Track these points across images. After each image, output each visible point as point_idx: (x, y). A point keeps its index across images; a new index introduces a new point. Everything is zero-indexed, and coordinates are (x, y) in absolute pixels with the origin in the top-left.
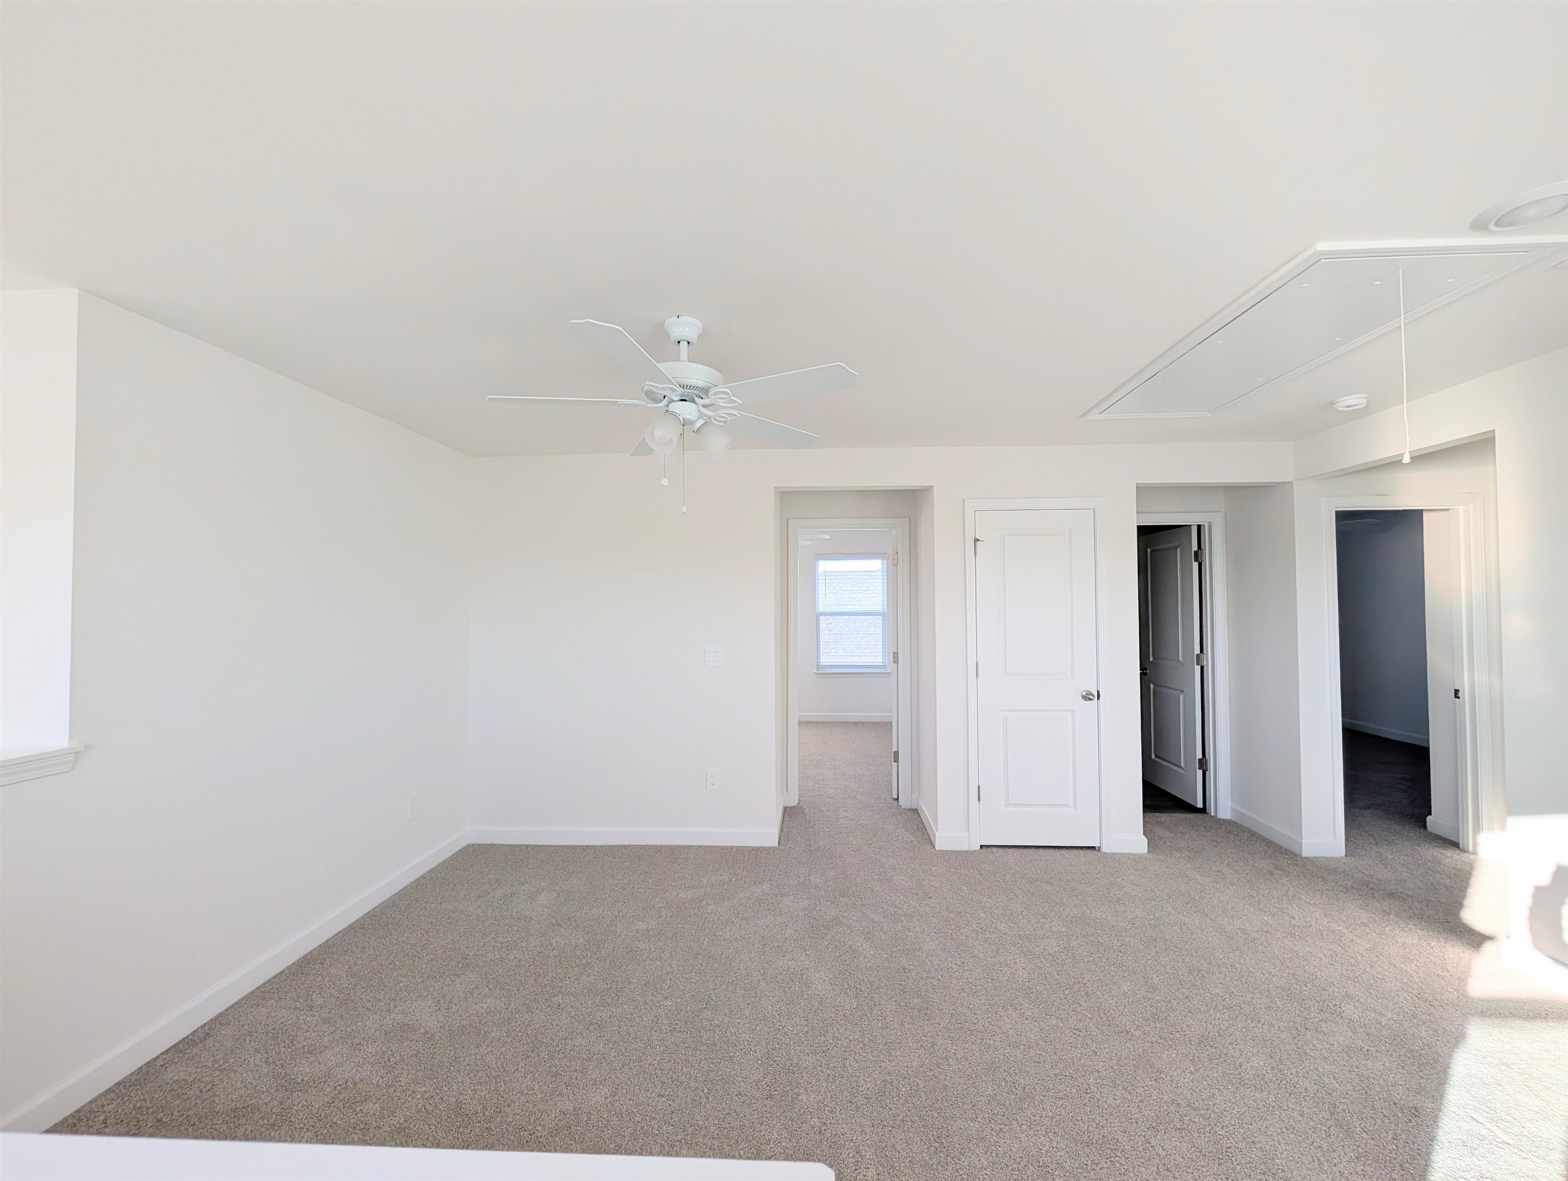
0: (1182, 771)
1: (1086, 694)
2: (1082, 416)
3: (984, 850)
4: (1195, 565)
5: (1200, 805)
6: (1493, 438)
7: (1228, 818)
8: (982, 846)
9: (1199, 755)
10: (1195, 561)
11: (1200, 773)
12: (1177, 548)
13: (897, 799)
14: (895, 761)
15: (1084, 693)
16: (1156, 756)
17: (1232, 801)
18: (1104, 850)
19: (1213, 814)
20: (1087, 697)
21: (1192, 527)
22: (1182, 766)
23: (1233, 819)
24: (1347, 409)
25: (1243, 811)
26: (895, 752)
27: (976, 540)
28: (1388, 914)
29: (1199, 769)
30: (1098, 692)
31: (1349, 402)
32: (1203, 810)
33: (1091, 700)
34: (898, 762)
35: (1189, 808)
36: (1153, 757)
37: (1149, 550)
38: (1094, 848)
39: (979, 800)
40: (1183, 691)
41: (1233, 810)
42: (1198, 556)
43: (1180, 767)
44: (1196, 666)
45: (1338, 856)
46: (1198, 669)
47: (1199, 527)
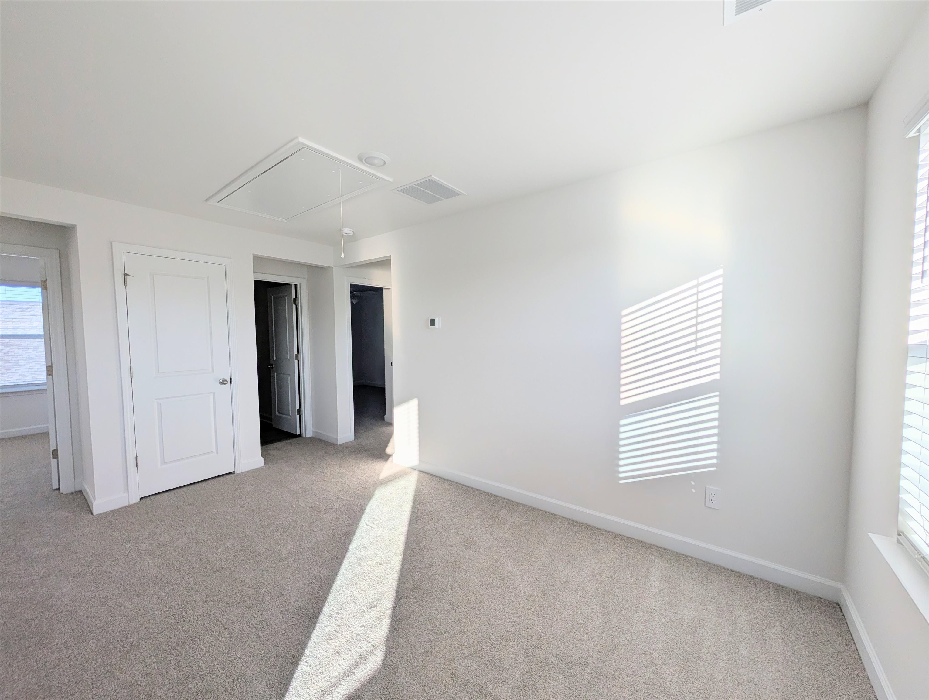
0: (289, 417)
1: (222, 381)
2: (207, 200)
3: (144, 500)
4: (294, 306)
5: (298, 433)
6: (390, 260)
7: (311, 436)
8: (141, 499)
9: (298, 407)
10: (294, 304)
11: (298, 416)
12: (286, 296)
13: (59, 489)
14: (53, 458)
15: (221, 381)
16: (279, 413)
17: (313, 427)
18: (237, 472)
19: (304, 436)
20: (223, 382)
21: (292, 285)
22: (290, 415)
23: (314, 436)
24: (347, 235)
25: (317, 431)
26: (53, 451)
27: (125, 275)
28: (363, 458)
29: (298, 414)
30: (231, 379)
31: (346, 232)
32: (300, 435)
33: (225, 384)
34: (57, 458)
35: (294, 436)
36: (277, 413)
37: (272, 297)
38: (231, 473)
39: (137, 466)
40: (290, 375)
41: (313, 431)
42: (295, 301)
43: (290, 416)
44: (295, 360)
45: (352, 440)
46: (296, 362)
47: (296, 285)
